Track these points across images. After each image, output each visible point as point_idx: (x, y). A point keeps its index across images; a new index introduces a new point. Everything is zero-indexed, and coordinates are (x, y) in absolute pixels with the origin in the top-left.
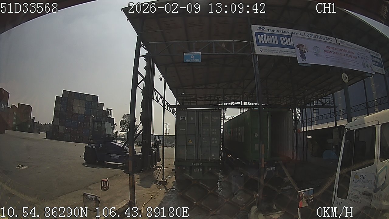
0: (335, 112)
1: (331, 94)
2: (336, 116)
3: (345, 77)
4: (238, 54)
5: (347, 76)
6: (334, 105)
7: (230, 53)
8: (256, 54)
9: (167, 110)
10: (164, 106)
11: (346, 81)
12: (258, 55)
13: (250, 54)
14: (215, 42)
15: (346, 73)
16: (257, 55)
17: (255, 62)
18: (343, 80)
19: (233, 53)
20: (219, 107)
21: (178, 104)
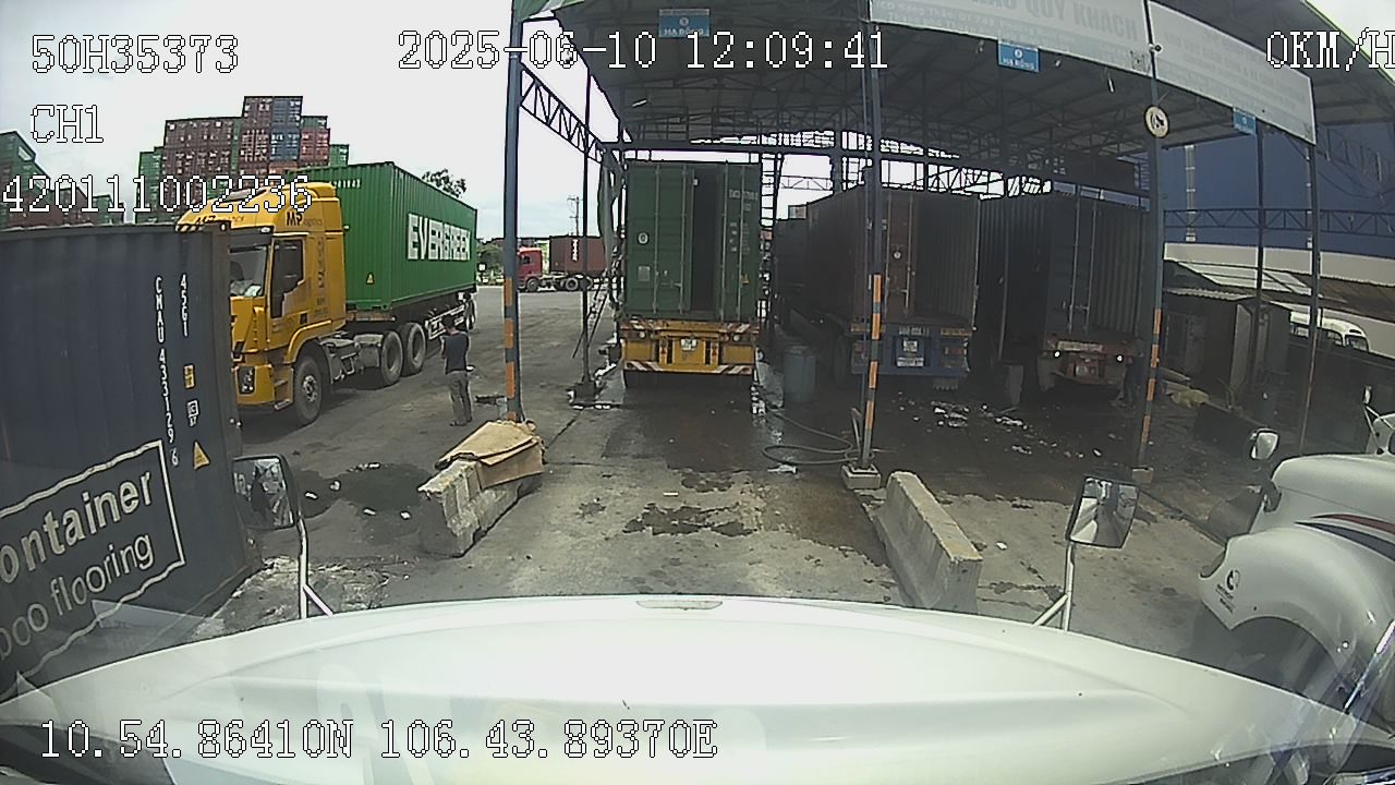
3: (1157, 121)
5: (1163, 117)
9: (595, 159)
10: (586, 151)
11: (1161, 131)
20: (760, 149)
21: (626, 138)
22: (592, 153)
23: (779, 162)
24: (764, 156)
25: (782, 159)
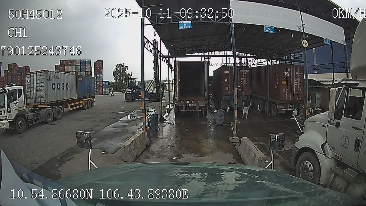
3: (305, 43)
4: (219, 22)
5: (306, 42)
7: (213, 21)
8: (232, 22)
11: (306, 46)
12: (234, 23)
13: (228, 22)
14: (201, 14)
15: (305, 40)
17: (232, 28)
18: (303, 45)
19: (215, 21)
21: (170, 54)
23: (209, 59)
24: (205, 58)
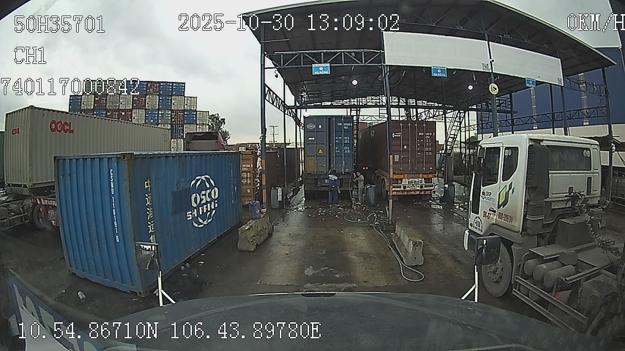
0: (512, 120)
1: (507, 94)
2: (513, 125)
3: (494, 89)
4: (368, 64)
5: (496, 87)
6: (511, 109)
7: (359, 63)
8: (386, 64)
9: (287, 114)
10: (284, 112)
11: (495, 92)
12: (389, 65)
13: (380, 65)
14: (344, 53)
15: (495, 83)
16: (387, 66)
17: (386, 73)
18: (491, 91)
19: (362, 63)
20: (351, 107)
21: (298, 104)
22: (286, 113)
23: (358, 112)
24: (352, 109)
25: (360, 110)
